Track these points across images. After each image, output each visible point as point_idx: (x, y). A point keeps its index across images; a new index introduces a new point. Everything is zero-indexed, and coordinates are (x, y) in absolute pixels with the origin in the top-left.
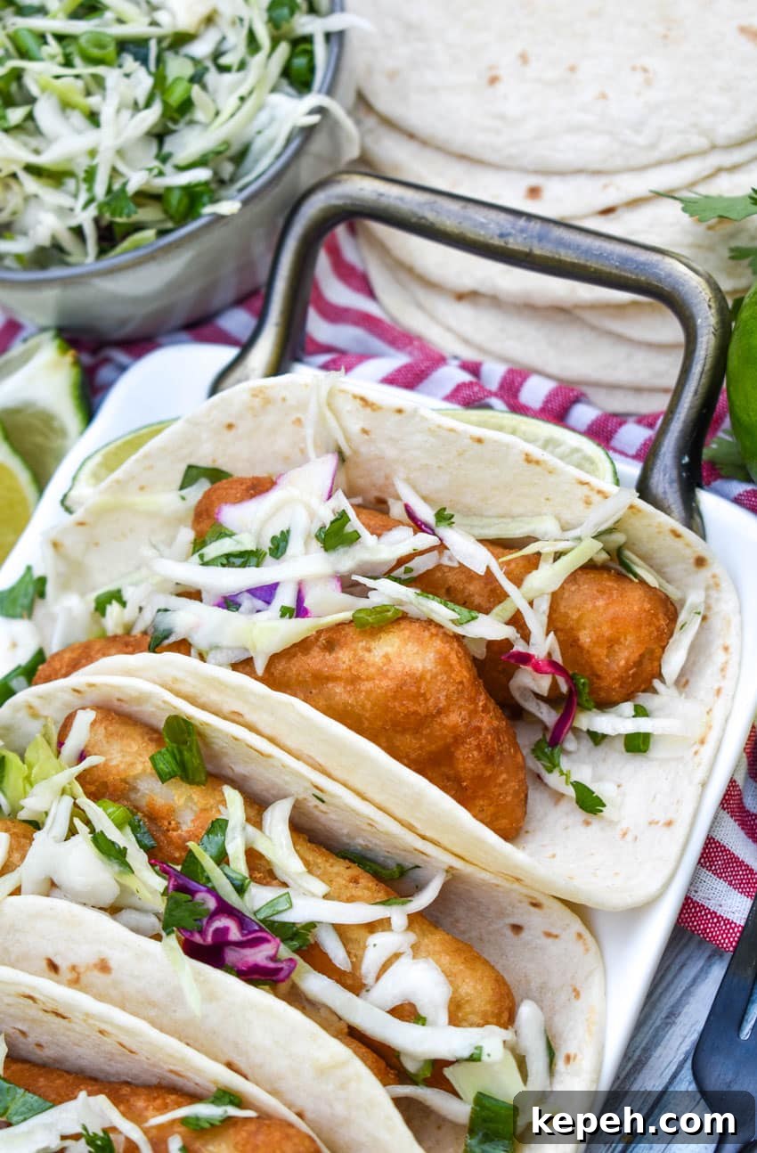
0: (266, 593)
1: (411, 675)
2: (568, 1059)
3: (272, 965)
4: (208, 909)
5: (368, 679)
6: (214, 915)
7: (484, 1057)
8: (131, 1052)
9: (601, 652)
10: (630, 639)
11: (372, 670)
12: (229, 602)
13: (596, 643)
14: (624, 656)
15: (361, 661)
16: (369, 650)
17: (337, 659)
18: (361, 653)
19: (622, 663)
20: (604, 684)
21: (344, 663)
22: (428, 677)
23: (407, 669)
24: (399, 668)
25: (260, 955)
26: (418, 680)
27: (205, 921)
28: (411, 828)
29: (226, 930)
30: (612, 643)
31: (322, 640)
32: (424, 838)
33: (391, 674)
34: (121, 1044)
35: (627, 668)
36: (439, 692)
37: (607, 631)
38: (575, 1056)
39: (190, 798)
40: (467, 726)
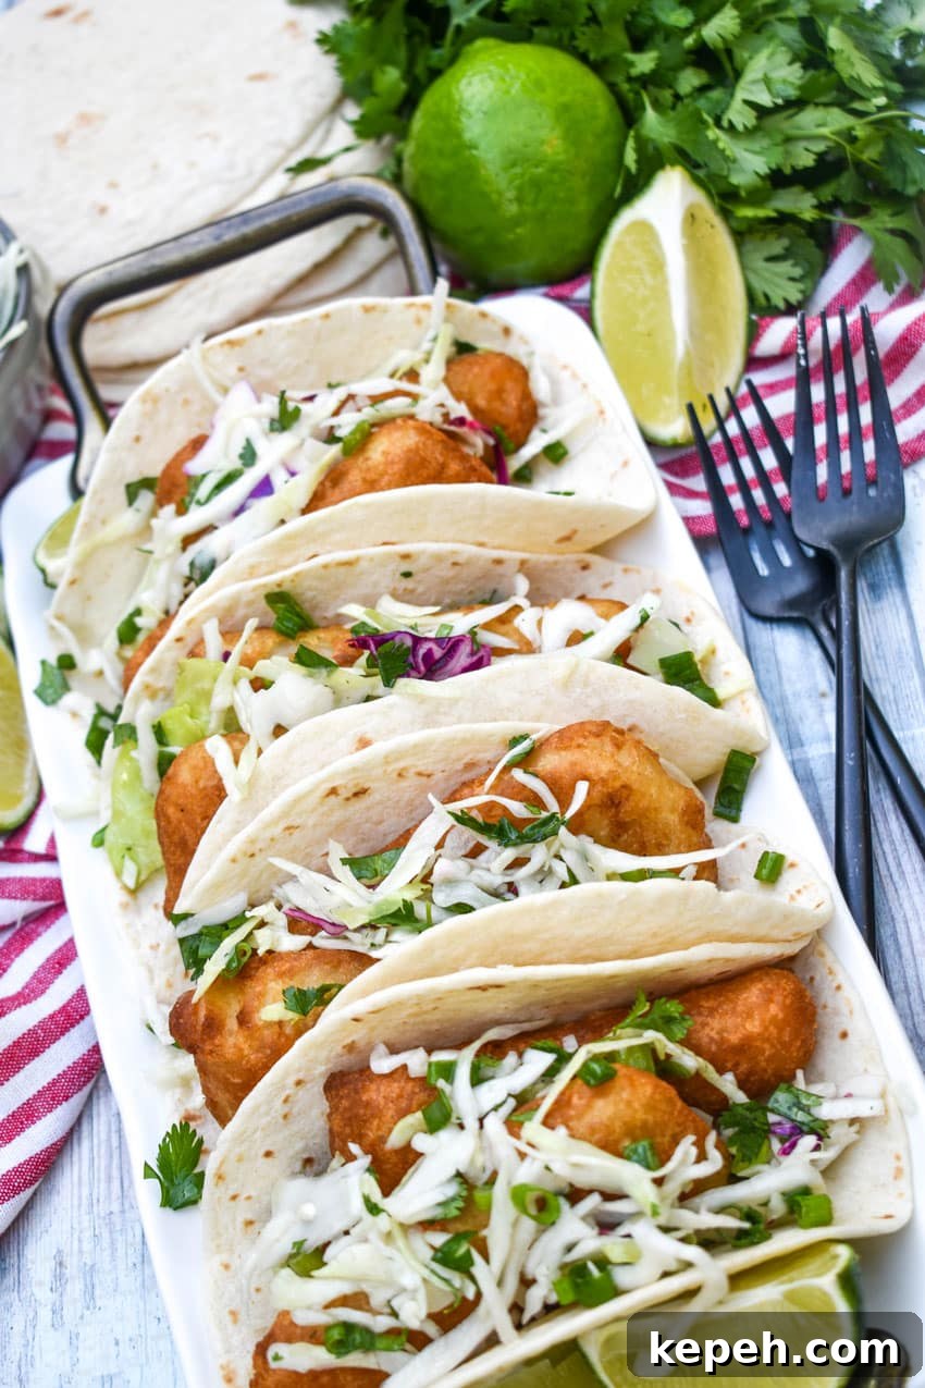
0: (264, 488)
1: (410, 450)
2: (688, 620)
3: (475, 658)
4: (408, 648)
5: (382, 475)
6: (414, 649)
7: (650, 612)
8: (429, 776)
9: (497, 405)
10: (509, 385)
11: (381, 468)
12: (240, 510)
13: (489, 401)
14: (513, 400)
15: (368, 470)
16: (367, 459)
17: (350, 483)
18: (364, 466)
19: (514, 403)
20: (511, 429)
21: (356, 481)
22: (421, 445)
23: (405, 449)
24: (399, 451)
25: (463, 657)
26: (416, 451)
27: (411, 659)
28: (481, 545)
29: (430, 650)
30: (499, 393)
31: (328, 484)
32: (494, 548)
33: (397, 459)
34: (420, 774)
35: (519, 407)
36: (433, 453)
37: (492, 386)
38: (692, 613)
39: (319, 638)
40: (464, 469)
